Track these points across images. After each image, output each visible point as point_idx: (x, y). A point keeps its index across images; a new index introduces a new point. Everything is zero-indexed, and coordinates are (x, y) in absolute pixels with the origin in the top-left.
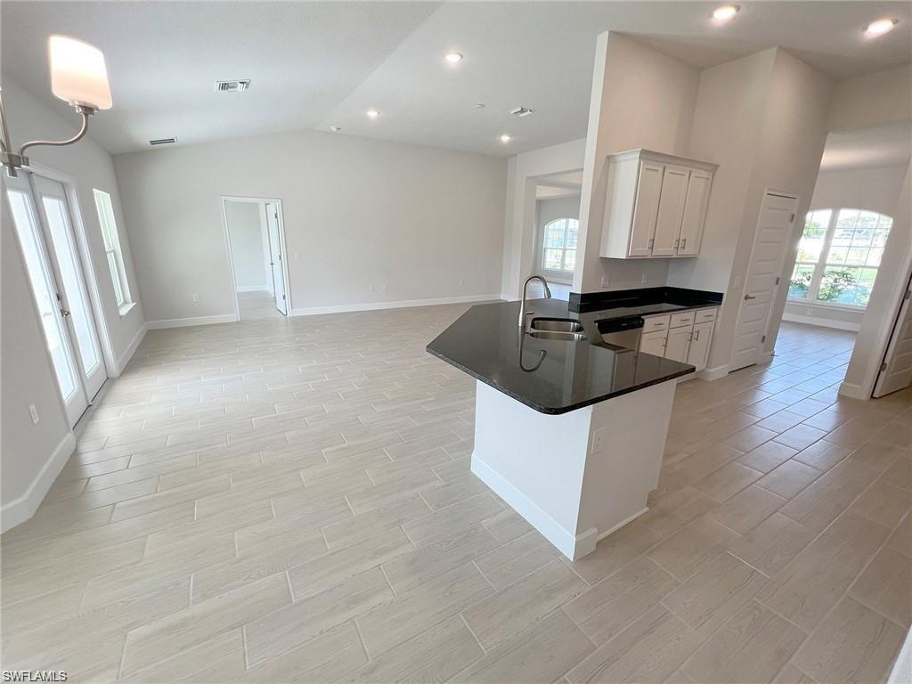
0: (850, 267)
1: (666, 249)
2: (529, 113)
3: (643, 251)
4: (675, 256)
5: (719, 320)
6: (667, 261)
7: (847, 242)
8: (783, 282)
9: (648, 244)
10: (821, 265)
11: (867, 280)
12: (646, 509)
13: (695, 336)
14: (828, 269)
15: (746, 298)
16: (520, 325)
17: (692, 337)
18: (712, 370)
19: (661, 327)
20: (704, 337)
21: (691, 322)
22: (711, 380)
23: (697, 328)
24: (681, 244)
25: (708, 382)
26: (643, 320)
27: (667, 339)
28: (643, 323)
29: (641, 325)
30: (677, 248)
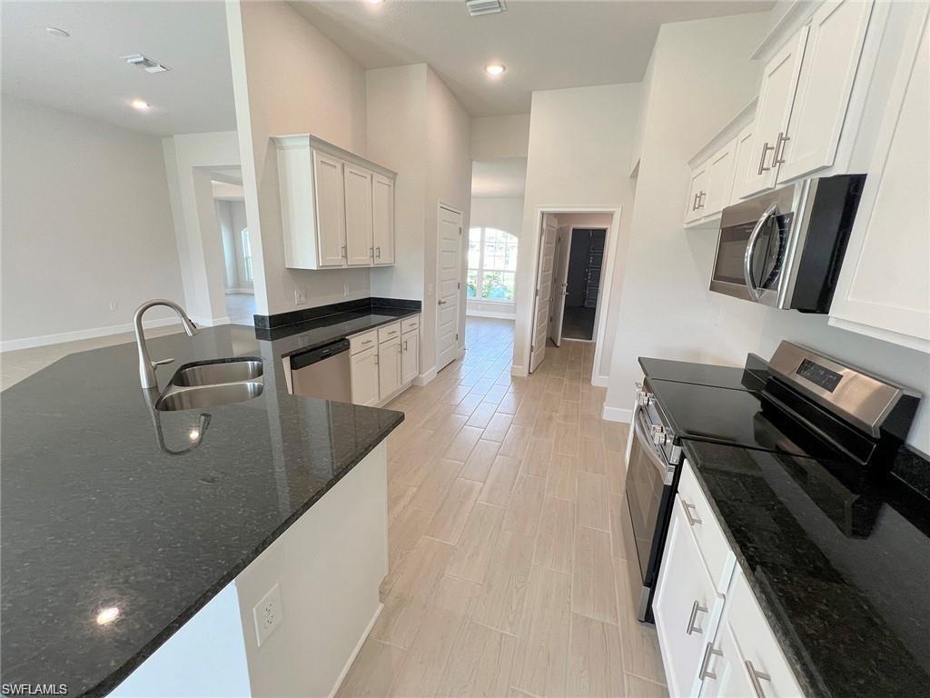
0: (497, 271)
1: (359, 258)
2: (159, 69)
3: (336, 260)
4: (372, 266)
5: (422, 326)
6: (366, 271)
7: (493, 254)
8: (461, 286)
9: (341, 252)
10: (481, 270)
11: (509, 281)
12: (381, 606)
13: (404, 345)
14: (485, 274)
15: (440, 303)
16: (145, 385)
17: (402, 348)
18: (424, 376)
19: (370, 344)
20: (412, 345)
21: (398, 333)
22: (424, 384)
23: (405, 337)
24: (376, 252)
25: (422, 387)
26: (348, 341)
27: (378, 356)
28: (349, 344)
29: (347, 347)
30: (373, 256)
